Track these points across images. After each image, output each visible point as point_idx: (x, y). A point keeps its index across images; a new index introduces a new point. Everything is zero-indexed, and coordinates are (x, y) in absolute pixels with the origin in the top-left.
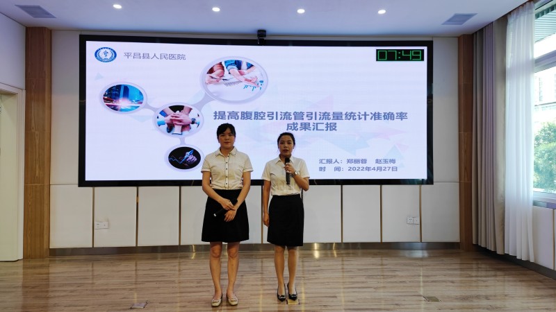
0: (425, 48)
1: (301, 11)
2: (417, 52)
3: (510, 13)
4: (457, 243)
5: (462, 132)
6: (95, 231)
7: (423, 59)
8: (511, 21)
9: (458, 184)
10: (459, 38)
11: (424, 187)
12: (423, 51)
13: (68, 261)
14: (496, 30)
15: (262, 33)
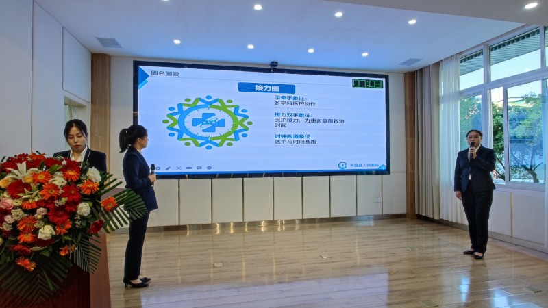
0: (384, 80)
1: (311, 51)
2: (378, 82)
4: (404, 214)
5: (409, 138)
7: (382, 87)
8: (441, 66)
9: (405, 174)
10: (405, 74)
11: (385, 176)
12: (382, 81)
14: (432, 70)
15: (274, 64)
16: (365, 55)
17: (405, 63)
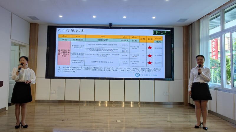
1: (125, 17)
3: (201, 18)
4: (182, 103)
5: (185, 61)
6: (51, 94)
8: (201, 21)
9: (183, 81)
10: (183, 27)
11: (170, 81)
12: (170, 31)
13: (41, 104)
14: (196, 24)
15: (111, 24)
16: (154, 18)
17: (179, 21)
